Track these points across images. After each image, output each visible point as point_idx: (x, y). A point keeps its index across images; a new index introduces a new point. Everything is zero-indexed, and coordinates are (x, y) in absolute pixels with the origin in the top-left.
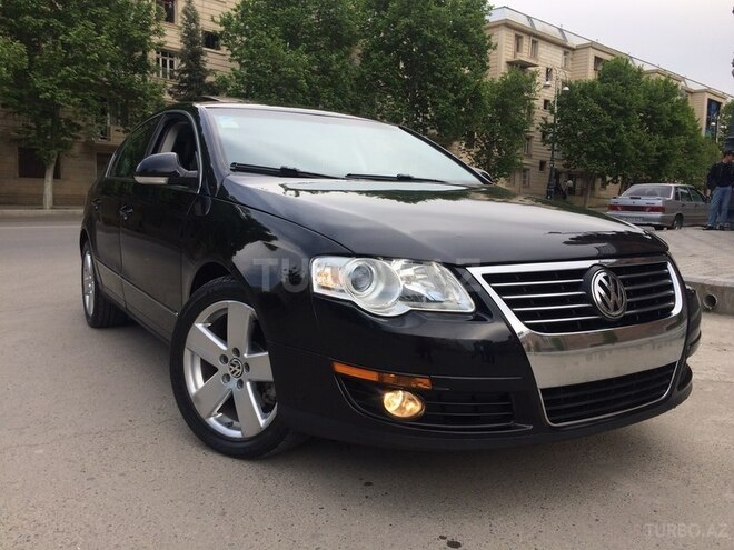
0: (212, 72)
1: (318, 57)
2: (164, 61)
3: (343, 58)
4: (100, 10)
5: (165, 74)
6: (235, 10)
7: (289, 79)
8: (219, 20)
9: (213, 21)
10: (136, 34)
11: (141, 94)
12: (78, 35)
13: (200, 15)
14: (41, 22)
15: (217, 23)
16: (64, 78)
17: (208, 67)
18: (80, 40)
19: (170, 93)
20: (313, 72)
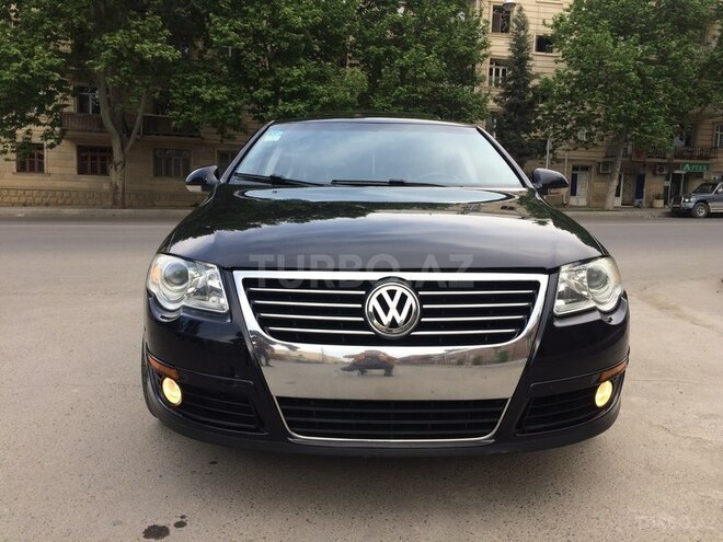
0: (537, 76)
1: (656, 46)
2: (497, 71)
3: (687, 43)
4: (431, 32)
5: (490, 82)
6: (568, 10)
7: (616, 73)
8: (551, 23)
9: (544, 24)
10: (462, 49)
11: (465, 105)
12: (410, 58)
13: (530, 20)
14: (382, 50)
15: (548, 26)
16: (397, 97)
17: (534, 71)
18: (411, 62)
19: (495, 101)
20: (648, 62)
